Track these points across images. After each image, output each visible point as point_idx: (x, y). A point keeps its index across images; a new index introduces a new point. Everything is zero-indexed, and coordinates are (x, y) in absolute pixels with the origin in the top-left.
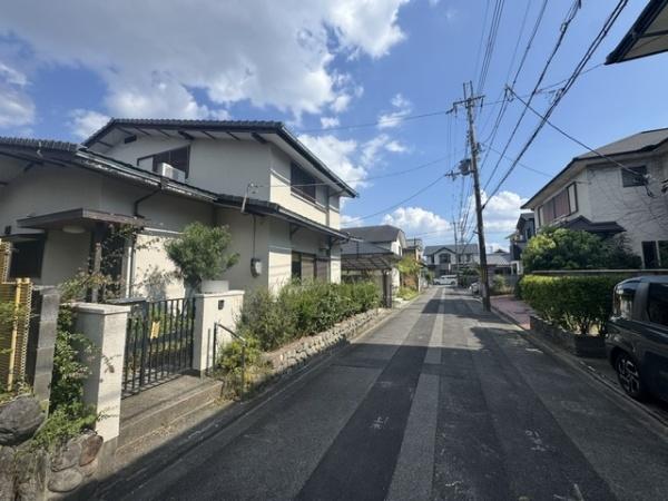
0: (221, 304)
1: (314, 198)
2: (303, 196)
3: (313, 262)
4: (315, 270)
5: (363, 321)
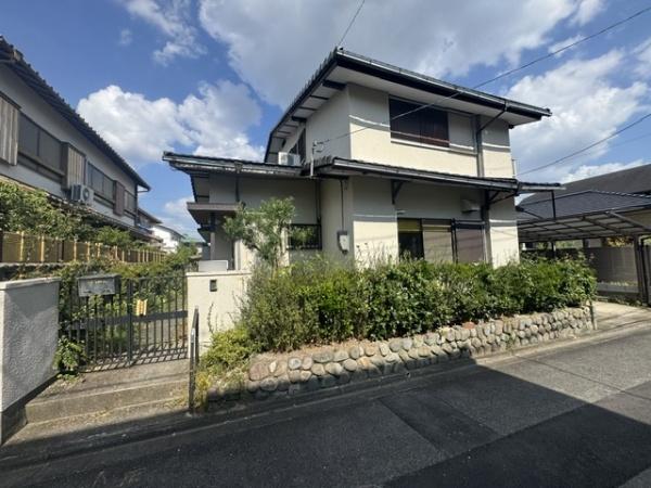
0: (213, 285)
1: (447, 138)
2: (421, 141)
3: (450, 230)
4: (455, 242)
5: (535, 328)
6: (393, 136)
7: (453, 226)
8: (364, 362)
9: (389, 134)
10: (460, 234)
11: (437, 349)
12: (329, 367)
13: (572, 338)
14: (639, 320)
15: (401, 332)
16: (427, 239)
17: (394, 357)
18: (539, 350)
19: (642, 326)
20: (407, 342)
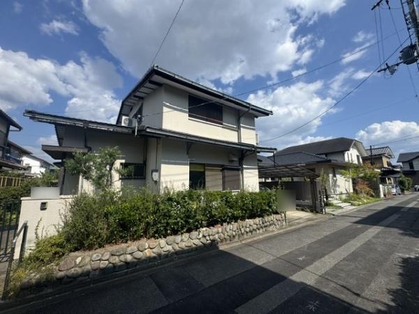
0: (43, 206)
1: (222, 120)
2: (207, 120)
3: (222, 171)
4: (224, 177)
5: (255, 227)
6: (190, 116)
7: (224, 168)
8: (148, 253)
9: (187, 115)
10: (227, 173)
11: (197, 242)
12: (122, 258)
13: (274, 230)
14: (309, 220)
15: (175, 232)
16: (208, 176)
17: (169, 248)
18: (255, 239)
19: (309, 223)
20: (178, 238)
